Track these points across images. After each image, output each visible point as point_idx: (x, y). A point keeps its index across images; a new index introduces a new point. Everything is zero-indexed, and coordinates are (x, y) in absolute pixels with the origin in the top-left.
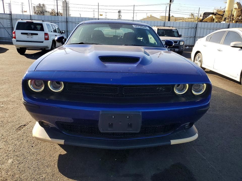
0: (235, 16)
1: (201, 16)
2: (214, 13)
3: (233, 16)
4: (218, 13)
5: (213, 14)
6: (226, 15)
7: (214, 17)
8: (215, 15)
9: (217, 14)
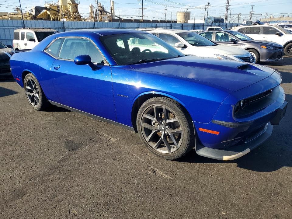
0: (71, 12)
1: (32, 11)
2: (48, 8)
3: (69, 12)
4: (52, 8)
5: (46, 8)
6: (62, 11)
7: (49, 13)
8: (49, 10)
9: (51, 10)
